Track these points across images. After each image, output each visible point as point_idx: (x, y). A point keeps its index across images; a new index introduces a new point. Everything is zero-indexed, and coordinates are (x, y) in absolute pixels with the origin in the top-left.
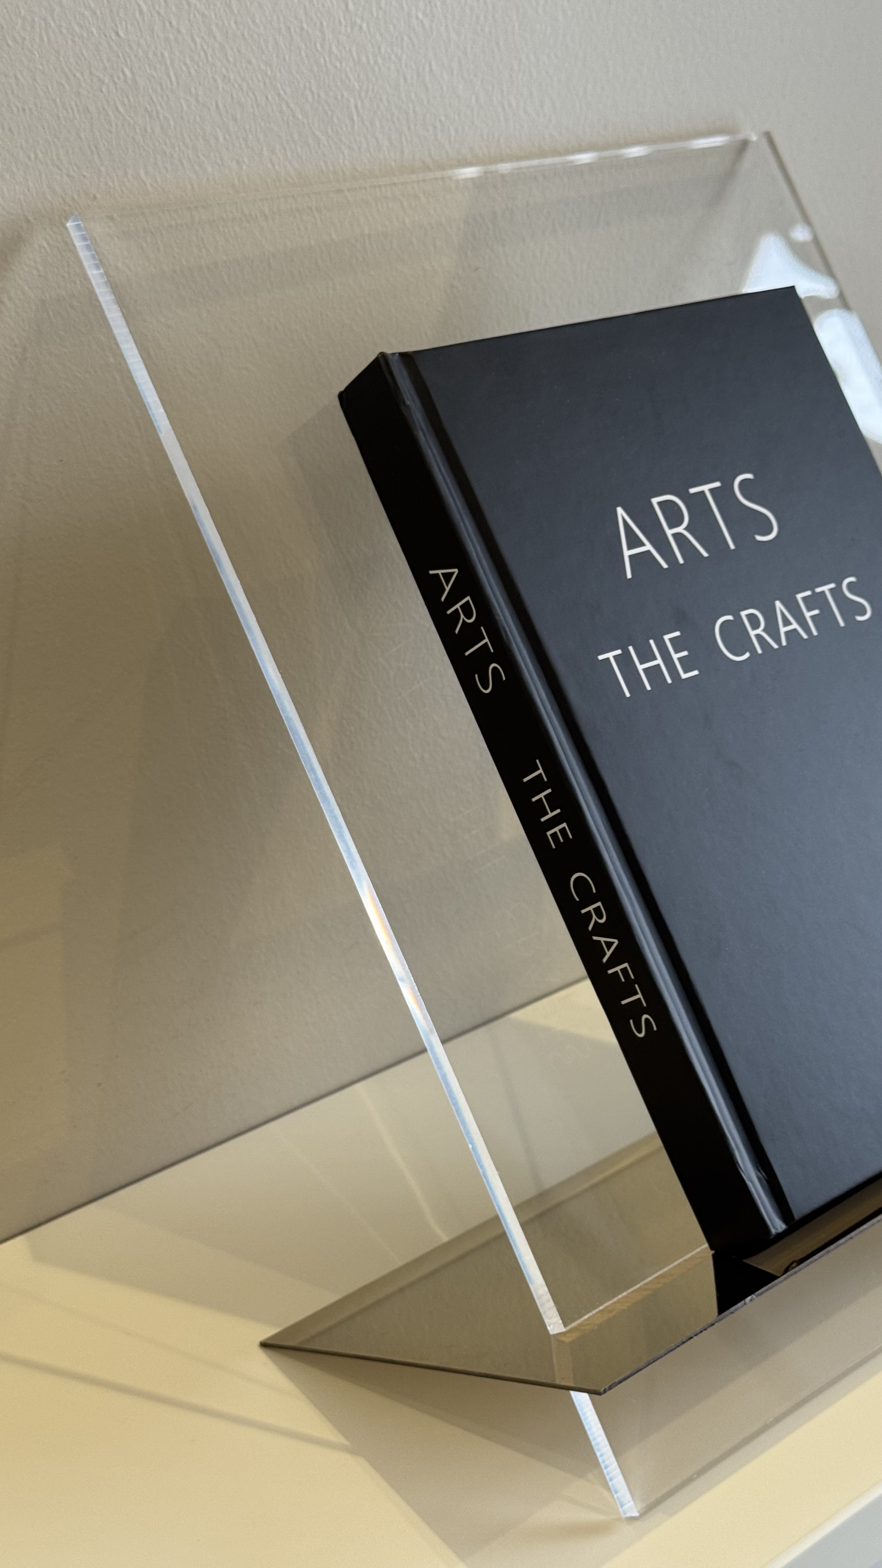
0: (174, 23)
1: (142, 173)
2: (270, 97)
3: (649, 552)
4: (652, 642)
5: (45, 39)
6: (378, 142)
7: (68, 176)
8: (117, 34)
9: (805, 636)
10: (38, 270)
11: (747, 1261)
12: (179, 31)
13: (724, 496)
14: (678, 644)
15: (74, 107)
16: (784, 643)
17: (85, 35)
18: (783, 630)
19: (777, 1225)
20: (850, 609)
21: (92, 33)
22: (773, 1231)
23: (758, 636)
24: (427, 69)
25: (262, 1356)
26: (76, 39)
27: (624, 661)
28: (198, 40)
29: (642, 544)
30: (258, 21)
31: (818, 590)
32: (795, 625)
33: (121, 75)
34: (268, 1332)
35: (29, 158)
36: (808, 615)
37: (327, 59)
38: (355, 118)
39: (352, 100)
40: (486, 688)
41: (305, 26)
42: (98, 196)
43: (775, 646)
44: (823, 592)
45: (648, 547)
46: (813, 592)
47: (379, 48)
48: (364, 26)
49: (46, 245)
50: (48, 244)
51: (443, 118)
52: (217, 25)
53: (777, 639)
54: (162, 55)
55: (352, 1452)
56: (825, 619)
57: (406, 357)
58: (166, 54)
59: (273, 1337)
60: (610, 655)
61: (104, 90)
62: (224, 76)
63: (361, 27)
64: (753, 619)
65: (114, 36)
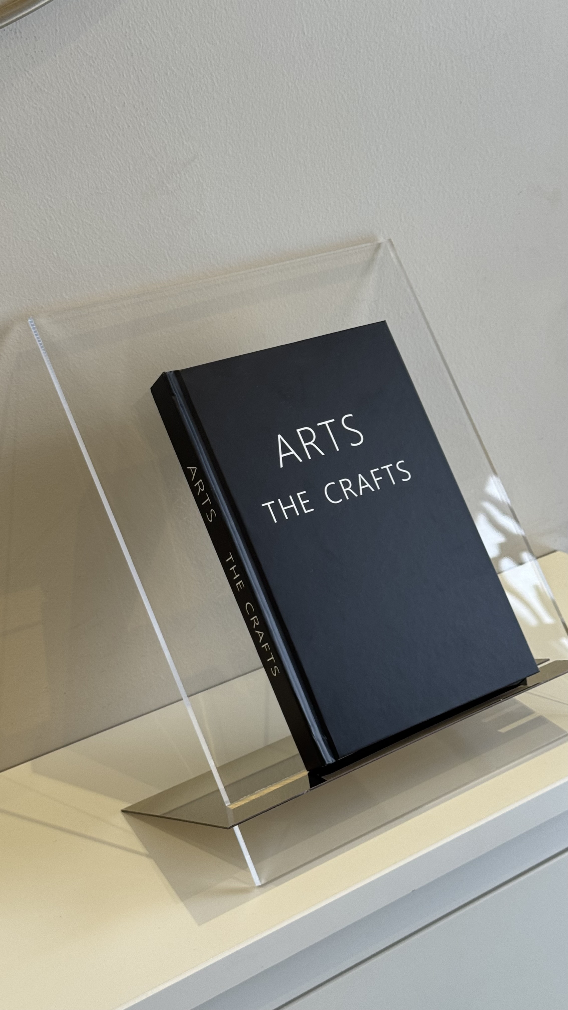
0: (76, 230)
1: (64, 294)
2: (124, 255)
3: (293, 455)
4: (291, 497)
5: (16, 245)
6: (180, 267)
7: (29, 300)
8: (49, 239)
9: (373, 490)
10: (17, 340)
11: (322, 777)
12: (78, 233)
13: (336, 427)
14: (304, 497)
15: (31, 271)
16: (361, 494)
17: (34, 241)
18: (361, 488)
19: (329, 759)
20: (398, 476)
21: (37, 239)
22: (327, 763)
23: (348, 492)
24: (203, 233)
25: (121, 816)
26: (30, 243)
27: (276, 507)
28: (88, 236)
29: (290, 451)
30: (116, 224)
31: (382, 468)
32: (368, 485)
33: (52, 255)
34: (125, 806)
35: (10, 294)
36: (376, 480)
37: (152, 235)
38: (168, 258)
39: (166, 251)
40: (210, 520)
41: (140, 223)
42: (43, 306)
43: (356, 496)
44: (385, 469)
45: (293, 452)
46: (380, 468)
47: (178, 227)
48: (170, 219)
49: (20, 329)
50: (21, 329)
51: (213, 253)
52: (97, 228)
53: (357, 492)
54: (71, 244)
55: (148, 856)
56: (385, 482)
57: (177, 373)
58: (73, 244)
59: (126, 808)
60: (268, 504)
61: (44, 262)
62: (101, 249)
63: (168, 220)
64: (346, 484)
65: (47, 239)
